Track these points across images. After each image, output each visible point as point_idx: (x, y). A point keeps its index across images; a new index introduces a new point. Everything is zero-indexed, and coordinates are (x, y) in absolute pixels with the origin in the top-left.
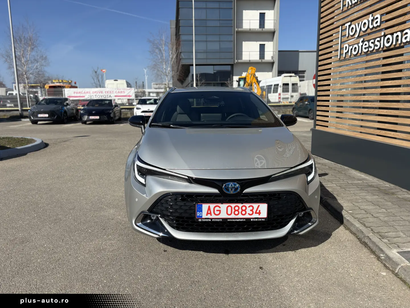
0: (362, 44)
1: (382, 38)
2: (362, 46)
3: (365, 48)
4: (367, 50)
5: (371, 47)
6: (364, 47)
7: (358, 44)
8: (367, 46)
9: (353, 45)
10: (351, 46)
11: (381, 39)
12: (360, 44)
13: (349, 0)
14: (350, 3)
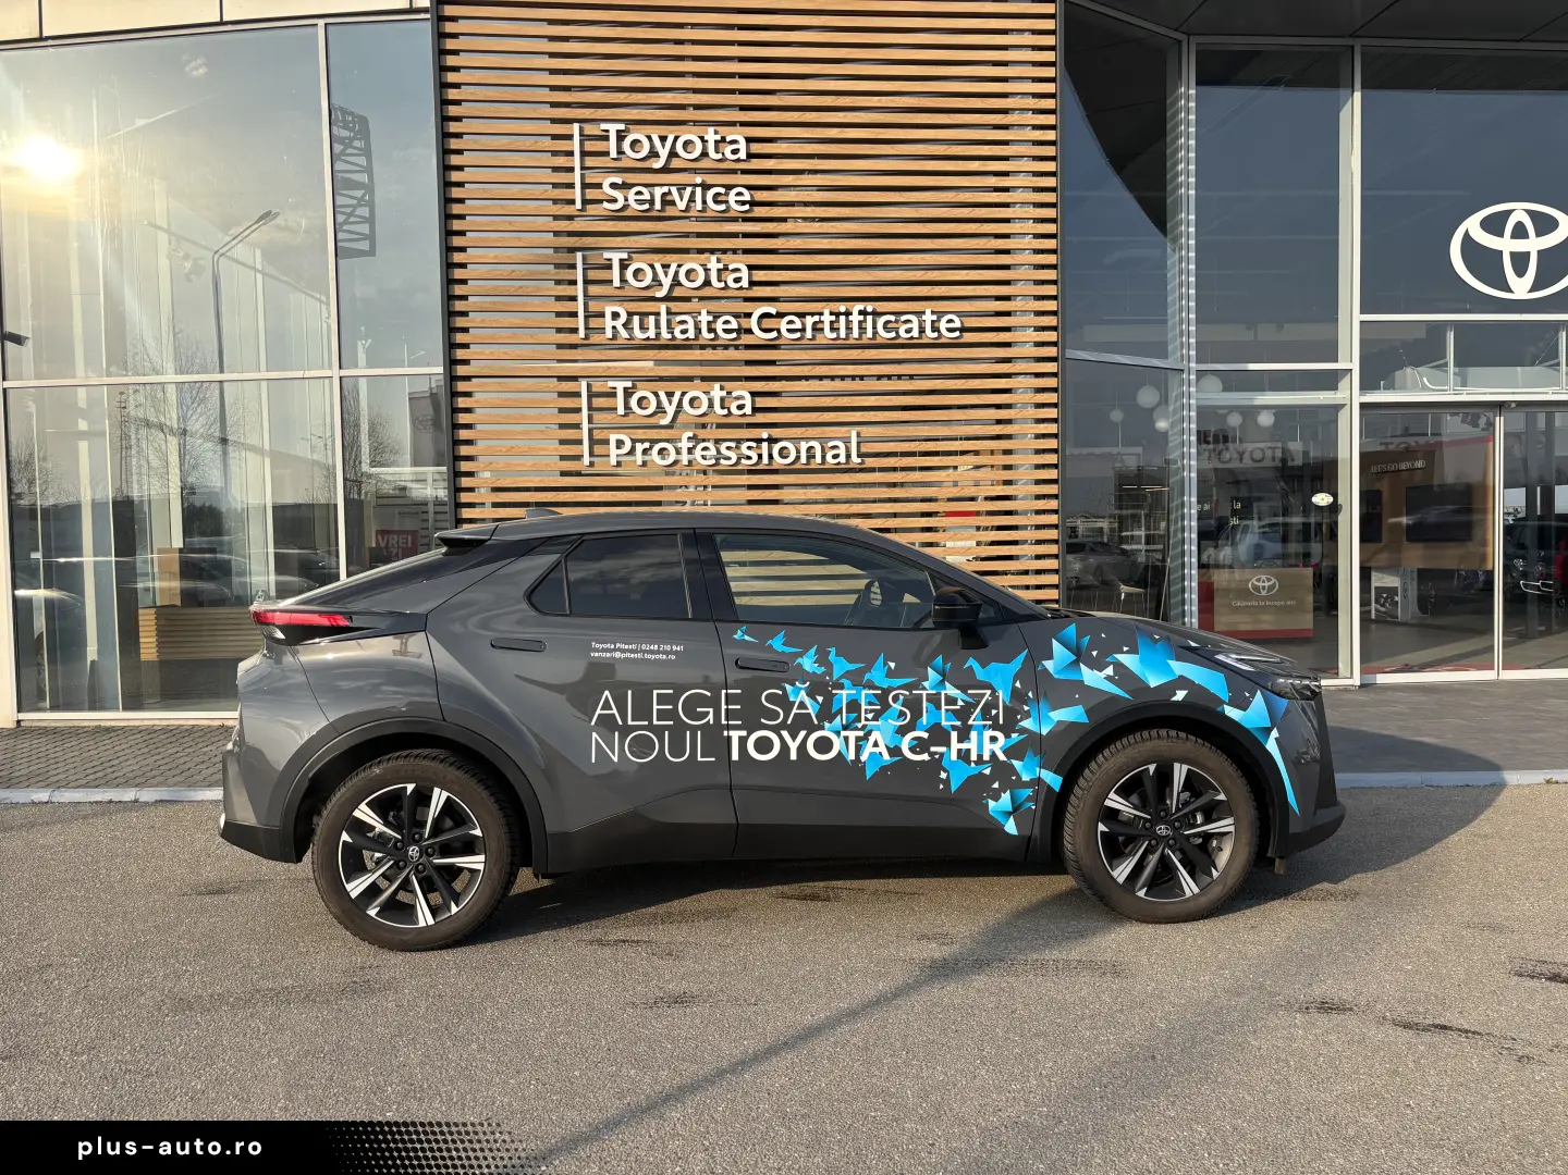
0: (690, 445)
1: (765, 445)
2: (690, 451)
3: (705, 457)
4: (713, 461)
5: (729, 458)
6: (698, 452)
7: (674, 442)
8: (713, 452)
10: (642, 441)
11: (759, 447)
12: (685, 445)
13: (619, 323)
14: (624, 333)
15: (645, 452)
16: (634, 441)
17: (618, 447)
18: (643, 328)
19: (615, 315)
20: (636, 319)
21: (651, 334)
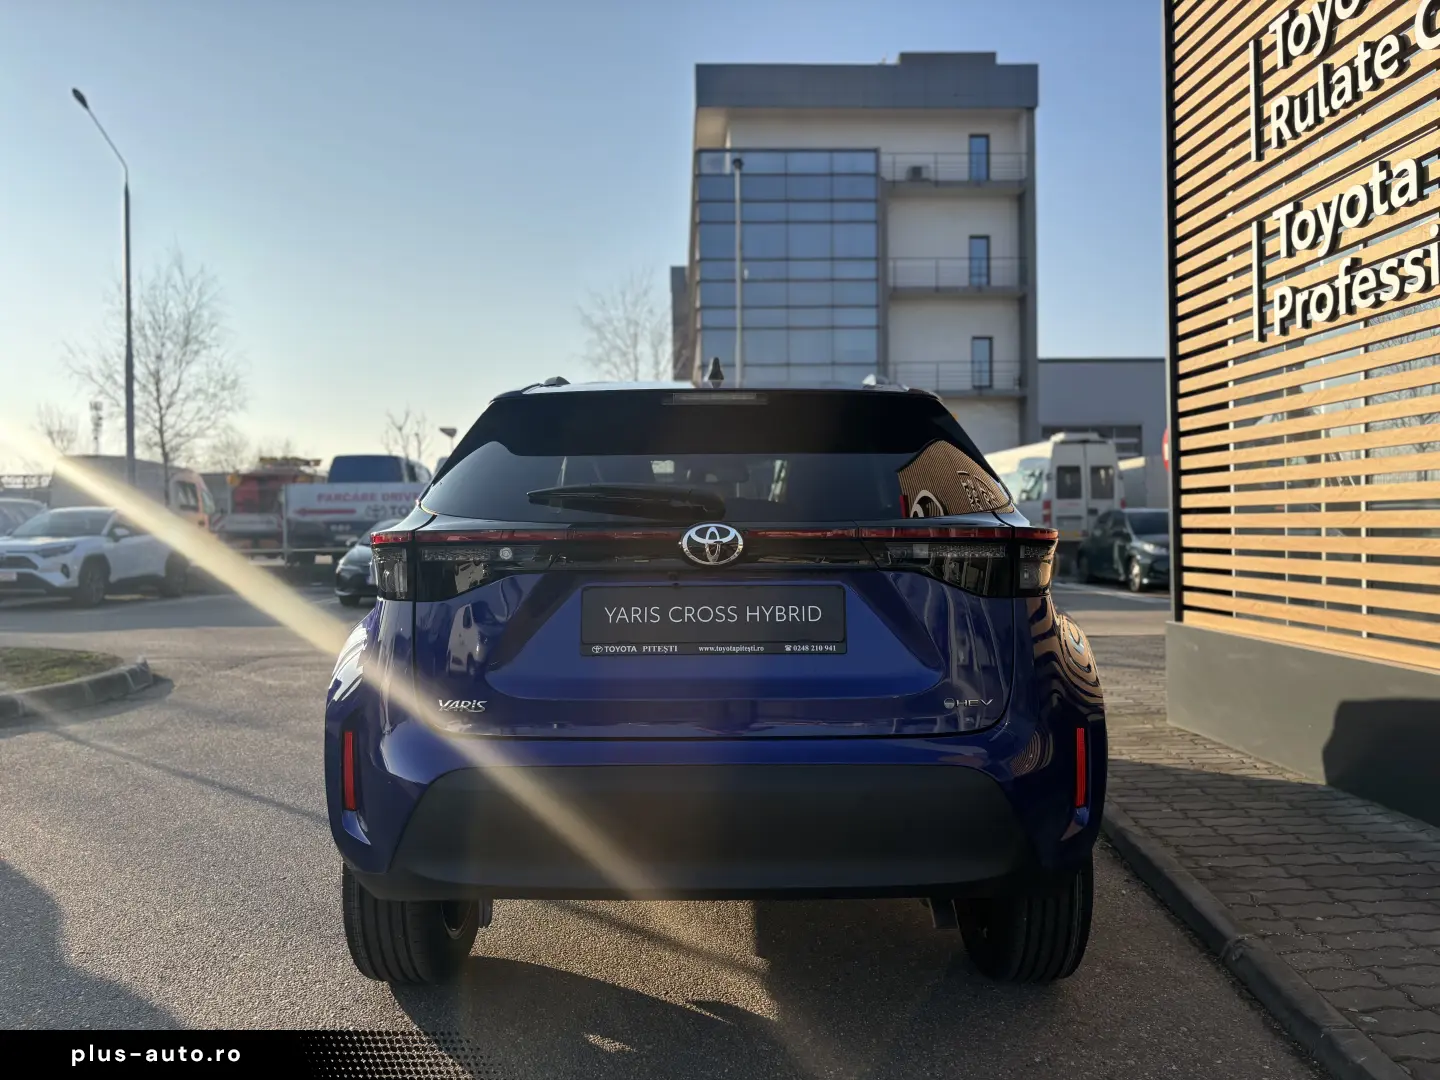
1: (1434, 250)
2: (1349, 288)
3: (1364, 295)
4: (1372, 300)
5: (1388, 288)
6: (1357, 289)
7: (1331, 280)
8: (1372, 284)
9: (1310, 288)
10: (1301, 291)
11: (1427, 256)
12: (1342, 281)
13: (1281, 123)
14: (1287, 134)
15: (1306, 304)
16: (1295, 291)
17: (1282, 306)
18: (1303, 117)
19: (1280, 110)
20: (1297, 103)
21: (1310, 120)
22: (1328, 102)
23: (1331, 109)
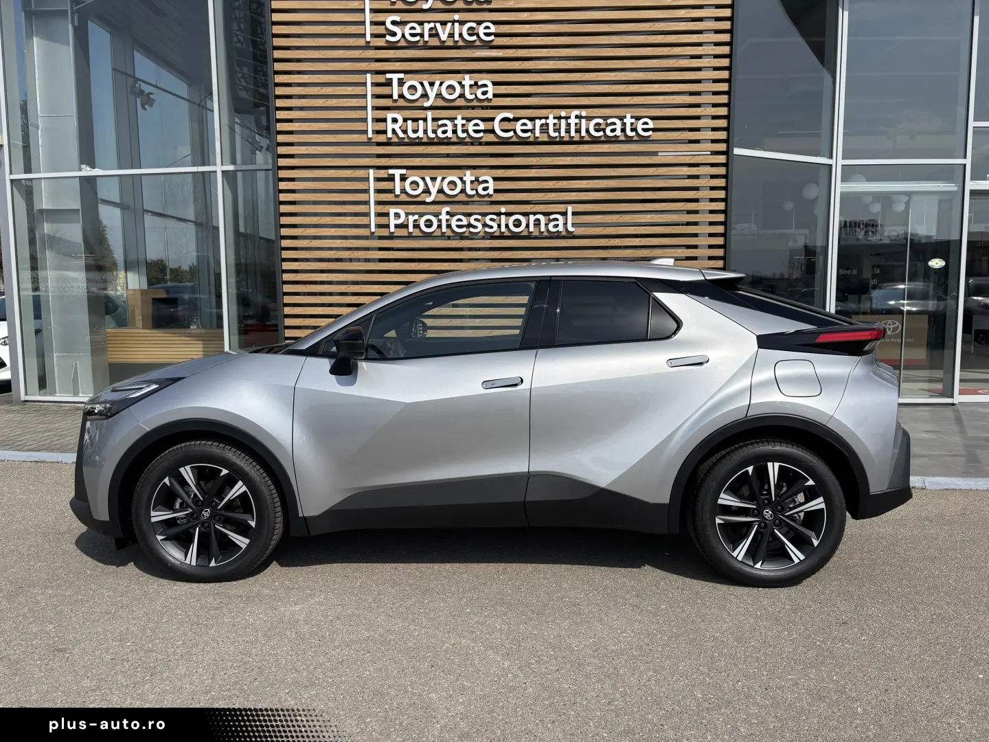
0: (448, 217)
1: (503, 218)
2: (449, 220)
3: (459, 226)
4: (464, 229)
5: (475, 227)
6: (455, 223)
7: (437, 215)
8: (465, 222)
9: (421, 215)
11: (498, 219)
12: (444, 217)
13: (397, 127)
14: (401, 134)
15: (417, 221)
17: (397, 218)
19: (395, 121)
20: (410, 122)
21: (420, 134)
22: (434, 132)
23: (437, 136)
